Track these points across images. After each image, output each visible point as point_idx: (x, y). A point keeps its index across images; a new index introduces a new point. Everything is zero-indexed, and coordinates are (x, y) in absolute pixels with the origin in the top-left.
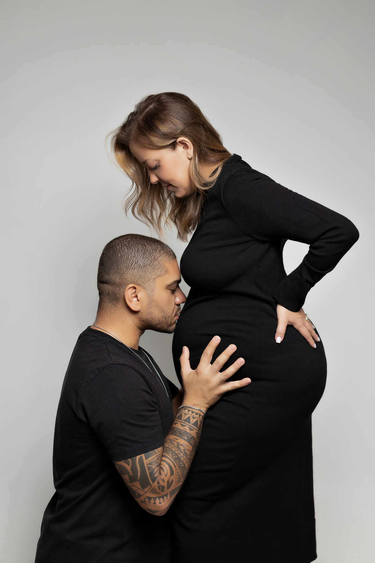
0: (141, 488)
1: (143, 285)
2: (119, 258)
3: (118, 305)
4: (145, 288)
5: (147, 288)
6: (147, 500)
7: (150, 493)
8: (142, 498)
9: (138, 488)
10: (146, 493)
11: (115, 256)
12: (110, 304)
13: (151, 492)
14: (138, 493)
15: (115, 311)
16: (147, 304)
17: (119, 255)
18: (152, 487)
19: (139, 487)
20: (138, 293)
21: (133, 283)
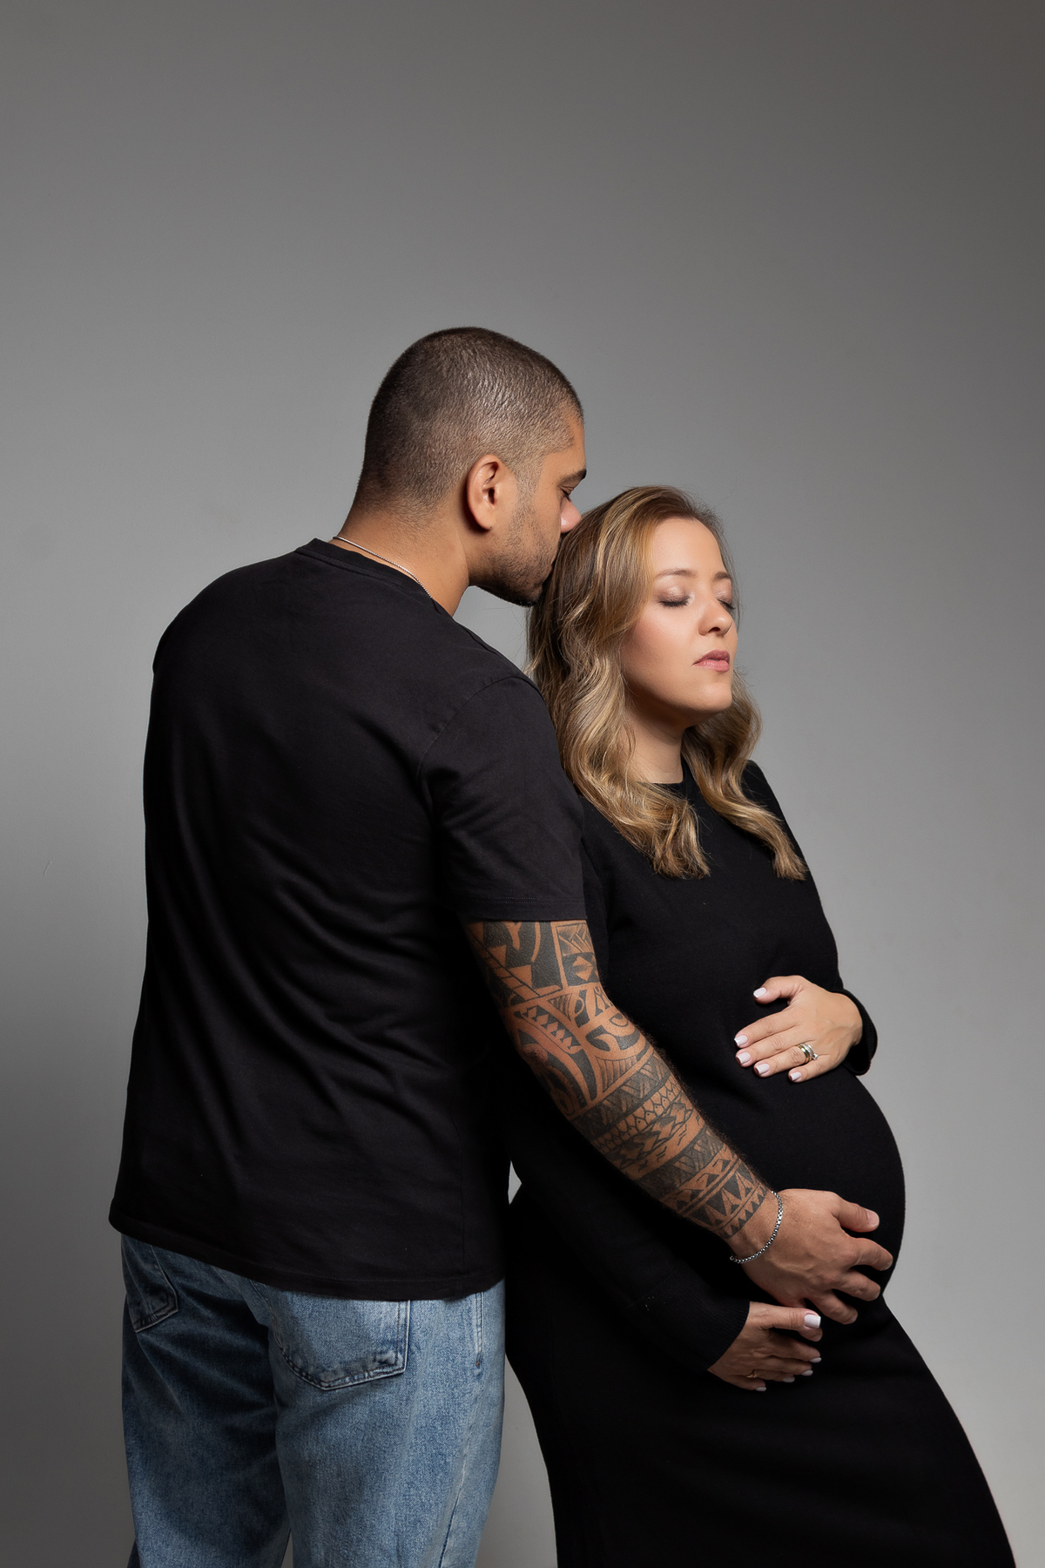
0: (530, 984)
1: (513, 463)
2: (469, 381)
3: (438, 507)
4: (517, 474)
5: (521, 472)
6: (533, 1013)
7: (549, 1001)
8: (522, 1008)
9: (521, 982)
10: (539, 997)
11: (458, 374)
12: (418, 501)
13: (552, 1002)
14: (518, 995)
15: (429, 521)
16: (515, 514)
17: (470, 374)
18: (561, 993)
19: (528, 980)
20: (497, 482)
21: (495, 453)
